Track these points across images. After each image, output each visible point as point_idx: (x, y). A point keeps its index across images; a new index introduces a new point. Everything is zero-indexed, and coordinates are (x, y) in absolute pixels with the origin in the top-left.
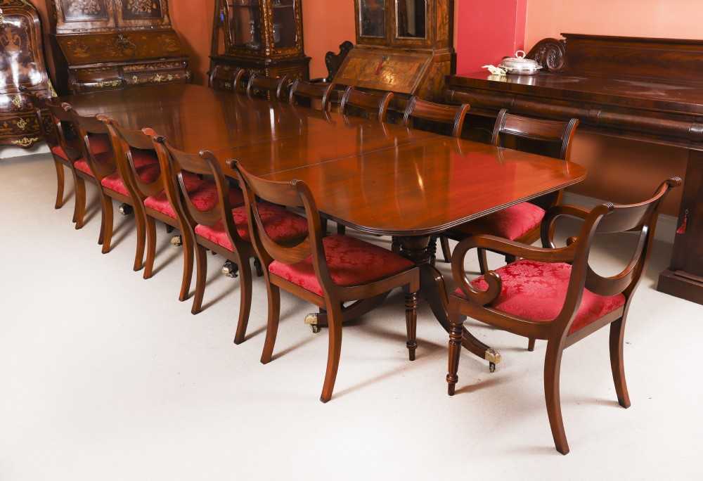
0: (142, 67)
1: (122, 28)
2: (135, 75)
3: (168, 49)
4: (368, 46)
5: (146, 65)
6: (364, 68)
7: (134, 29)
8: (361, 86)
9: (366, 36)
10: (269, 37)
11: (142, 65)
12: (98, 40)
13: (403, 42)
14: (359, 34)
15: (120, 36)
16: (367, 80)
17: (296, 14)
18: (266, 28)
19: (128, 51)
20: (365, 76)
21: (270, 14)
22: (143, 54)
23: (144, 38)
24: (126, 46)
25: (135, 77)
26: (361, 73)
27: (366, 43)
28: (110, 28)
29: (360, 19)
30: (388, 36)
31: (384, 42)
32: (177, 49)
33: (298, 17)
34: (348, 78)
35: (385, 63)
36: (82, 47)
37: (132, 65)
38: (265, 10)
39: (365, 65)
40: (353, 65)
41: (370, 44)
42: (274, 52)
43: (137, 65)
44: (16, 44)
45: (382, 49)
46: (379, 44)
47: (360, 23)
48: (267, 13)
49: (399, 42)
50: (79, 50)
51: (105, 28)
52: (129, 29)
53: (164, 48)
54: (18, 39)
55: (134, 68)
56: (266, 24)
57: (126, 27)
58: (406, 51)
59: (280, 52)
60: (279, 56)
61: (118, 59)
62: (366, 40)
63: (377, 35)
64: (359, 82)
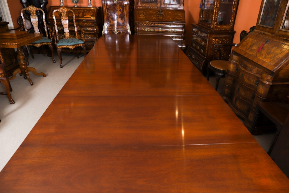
0: (164, 25)
1: (162, 8)
2: (161, 28)
3: (178, 18)
4: (261, 32)
5: (166, 24)
6: (252, 45)
7: (167, 8)
8: (246, 56)
9: (262, 25)
10: (214, 19)
11: (165, 24)
12: (151, 12)
13: (284, 33)
14: (258, 23)
15: (160, 11)
16: (251, 53)
17: (234, 7)
18: (214, 14)
19: (161, 18)
20: (251, 50)
21: (218, 6)
22: (166, 19)
23: (170, 13)
24: (160, 15)
25: (160, 29)
26: (249, 48)
27: (260, 30)
28: (157, 7)
29: (262, 14)
30: (275, 27)
31: (272, 31)
32: (182, 19)
33: (234, 10)
34: (242, 49)
35: (266, 45)
36: (143, 14)
37: (160, 24)
38: (215, 4)
39: (254, 44)
40: (248, 42)
41: (263, 30)
42: (216, 27)
43: (163, 24)
44: (120, 11)
45: (268, 35)
46: (268, 32)
47: (261, 17)
48: (216, 6)
49: (281, 33)
50: (142, 15)
51: (156, 7)
52: (165, 8)
53: (176, 17)
54: (121, 9)
55: (161, 25)
56: (214, 12)
57: (164, 7)
58: (284, 40)
59: (219, 27)
60: (218, 29)
61: (155, 20)
62: (261, 28)
63: (269, 26)
64: (246, 53)
